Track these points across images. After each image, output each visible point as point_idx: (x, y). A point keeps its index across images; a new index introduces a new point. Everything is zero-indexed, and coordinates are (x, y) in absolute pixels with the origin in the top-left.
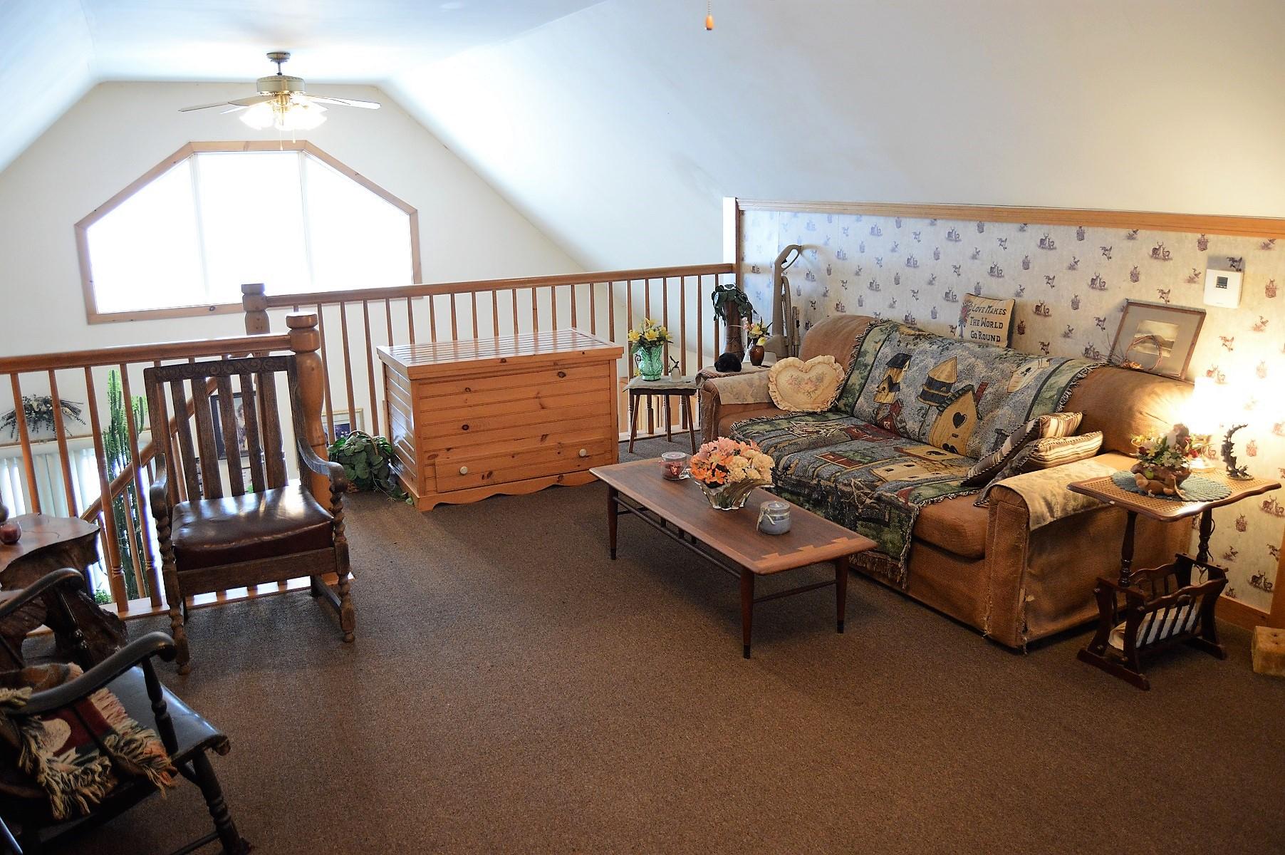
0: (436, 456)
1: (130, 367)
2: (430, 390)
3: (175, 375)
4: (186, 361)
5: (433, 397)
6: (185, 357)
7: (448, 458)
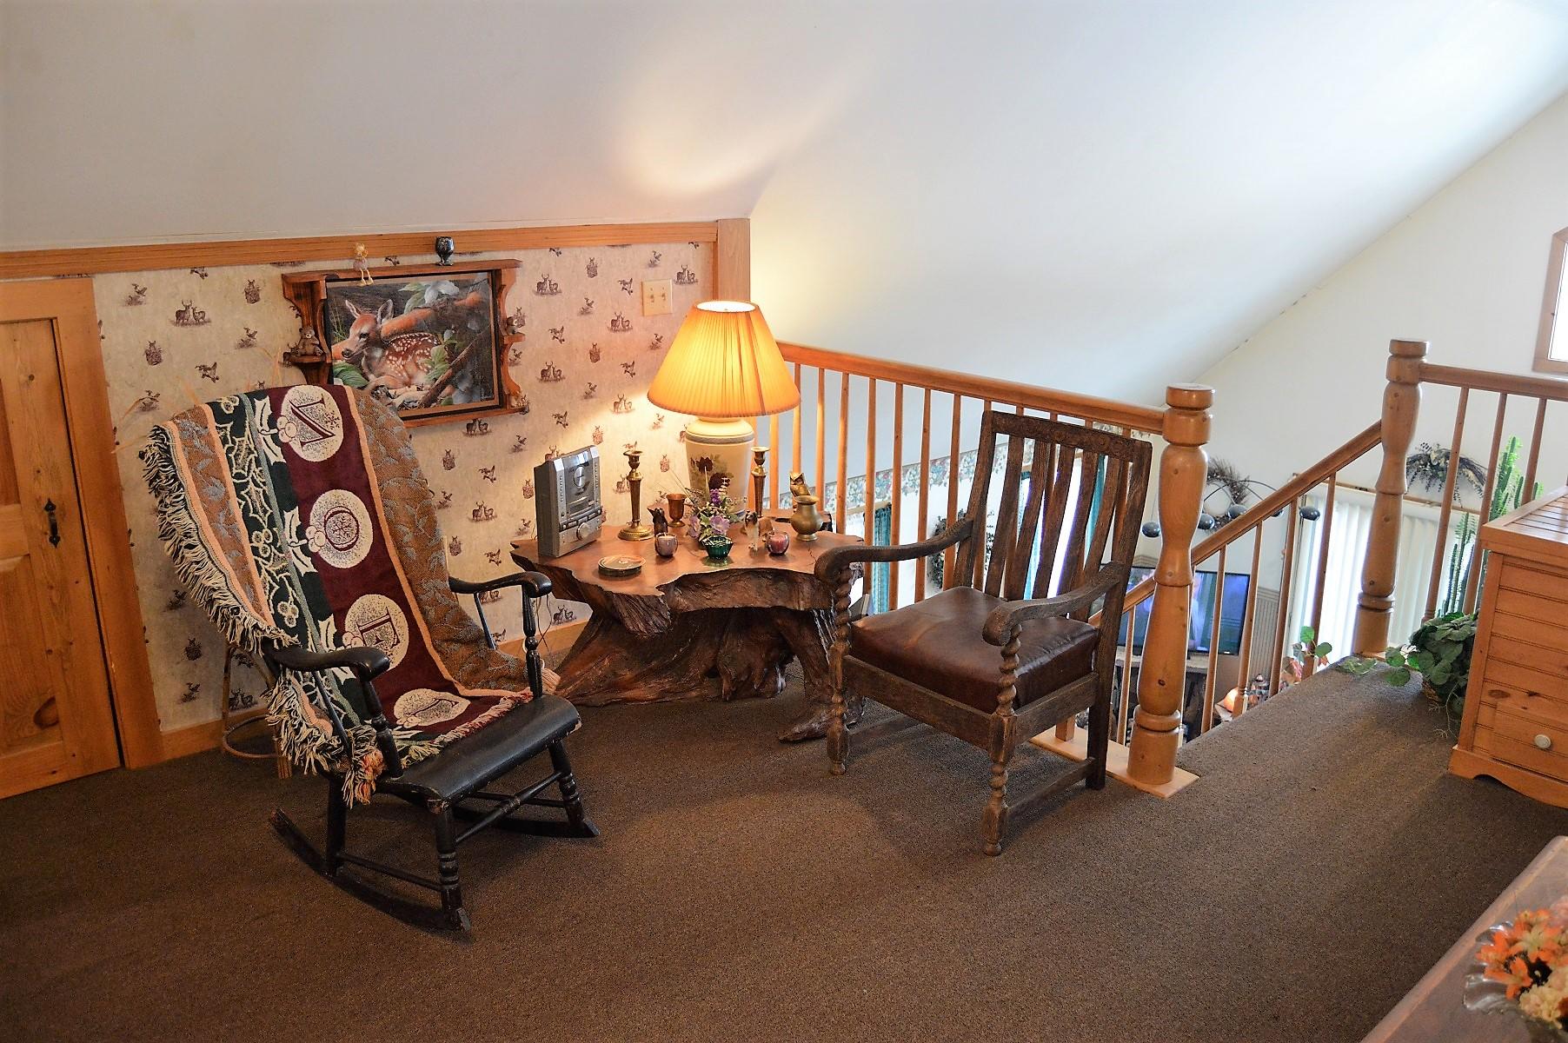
0: (1505, 695)
1: (965, 400)
2: (1517, 578)
3: (1018, 428)
4: (1046, 416)
5: (1523, 593)
6: (1048, 410)
7: (1525, 708)
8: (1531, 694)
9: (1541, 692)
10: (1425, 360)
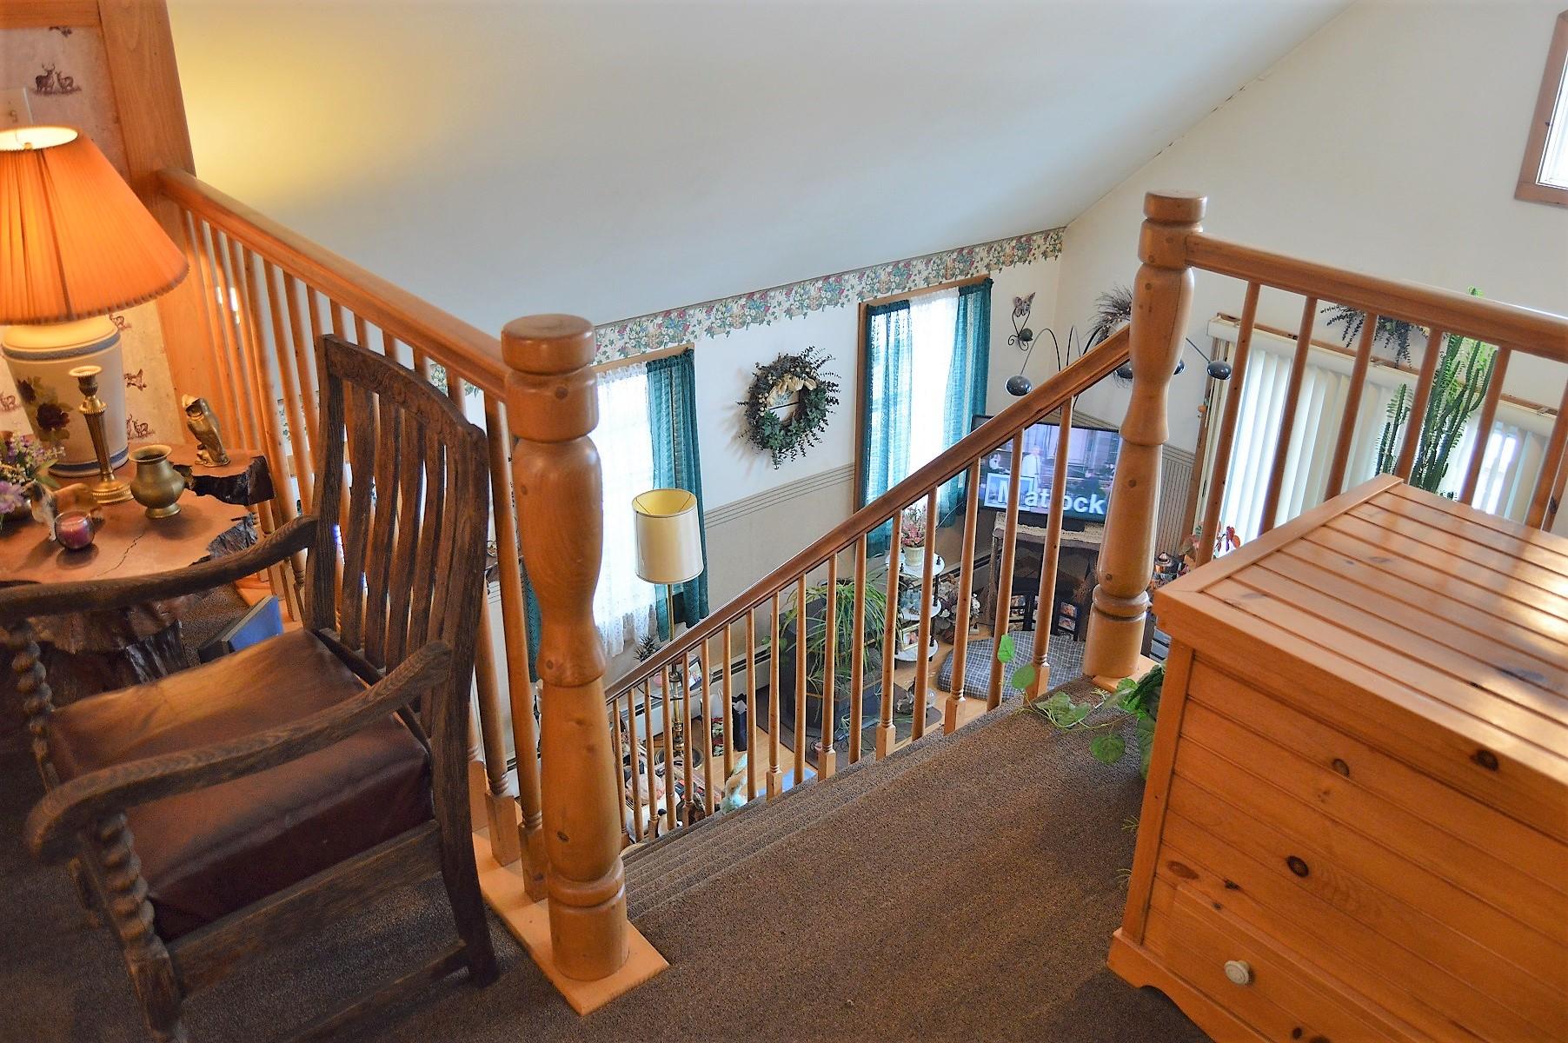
5: (1223, 716)
7: (1218, 907)
8: (1230, 886)
9: (1244, 887)
10: (1199, 229)
